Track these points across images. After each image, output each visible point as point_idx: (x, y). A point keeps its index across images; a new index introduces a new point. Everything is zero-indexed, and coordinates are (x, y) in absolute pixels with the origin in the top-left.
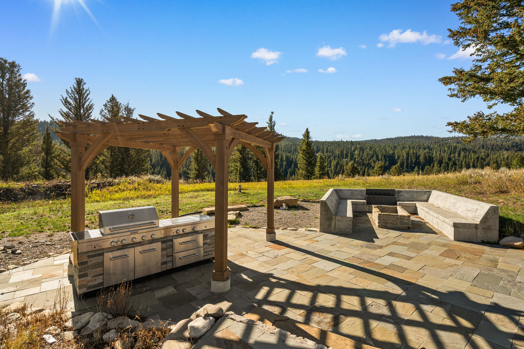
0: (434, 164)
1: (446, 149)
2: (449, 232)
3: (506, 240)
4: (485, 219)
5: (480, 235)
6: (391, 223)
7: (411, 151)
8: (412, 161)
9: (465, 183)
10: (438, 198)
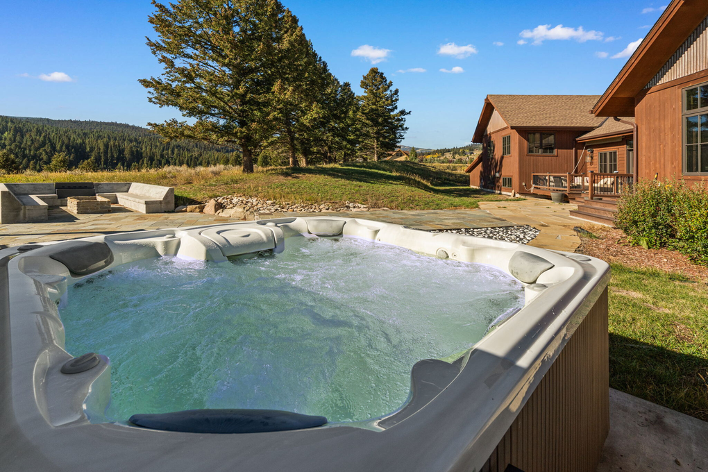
0: (143, 161)
1: (158, 144)
2: (142, 209)
3: (178, 209)
4: (166, 197)
5: (163, 207)
6: (91, 209)
7: (112, 143)
8: (112, 156)
9: (164, 177)
10: (136, 188)
